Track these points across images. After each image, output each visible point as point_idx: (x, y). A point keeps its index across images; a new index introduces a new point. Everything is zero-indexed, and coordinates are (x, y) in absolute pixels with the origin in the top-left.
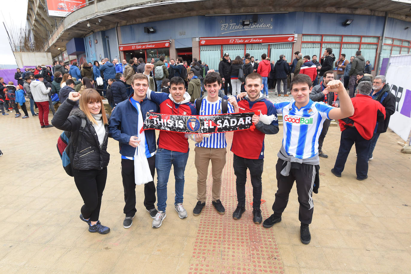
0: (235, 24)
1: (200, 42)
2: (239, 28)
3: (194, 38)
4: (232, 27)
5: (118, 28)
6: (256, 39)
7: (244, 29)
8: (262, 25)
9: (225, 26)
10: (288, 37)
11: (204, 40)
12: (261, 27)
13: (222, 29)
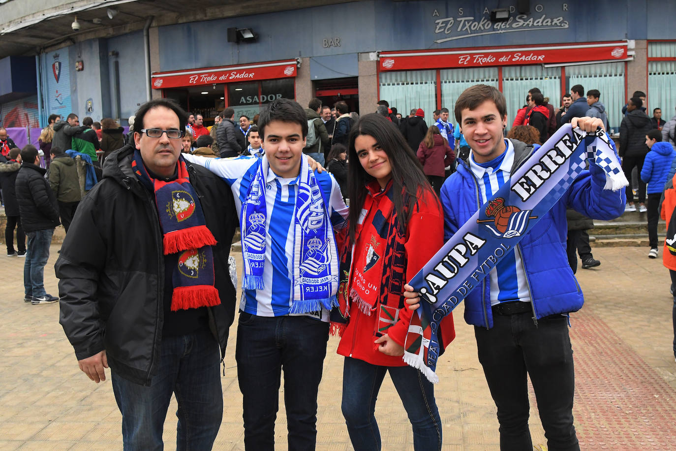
0: (472, 18)
1: (379, 63)
2: (482, 28)
3: (363, 55)
4: (464, 25)
5: (150, 30)
6: (527, 54)
7: (494, 30)
8: (541, 20)
9: (447, 23)
10: (613, 49)
11: (392, 58)
12: (540, 24)
13: (437, 31)
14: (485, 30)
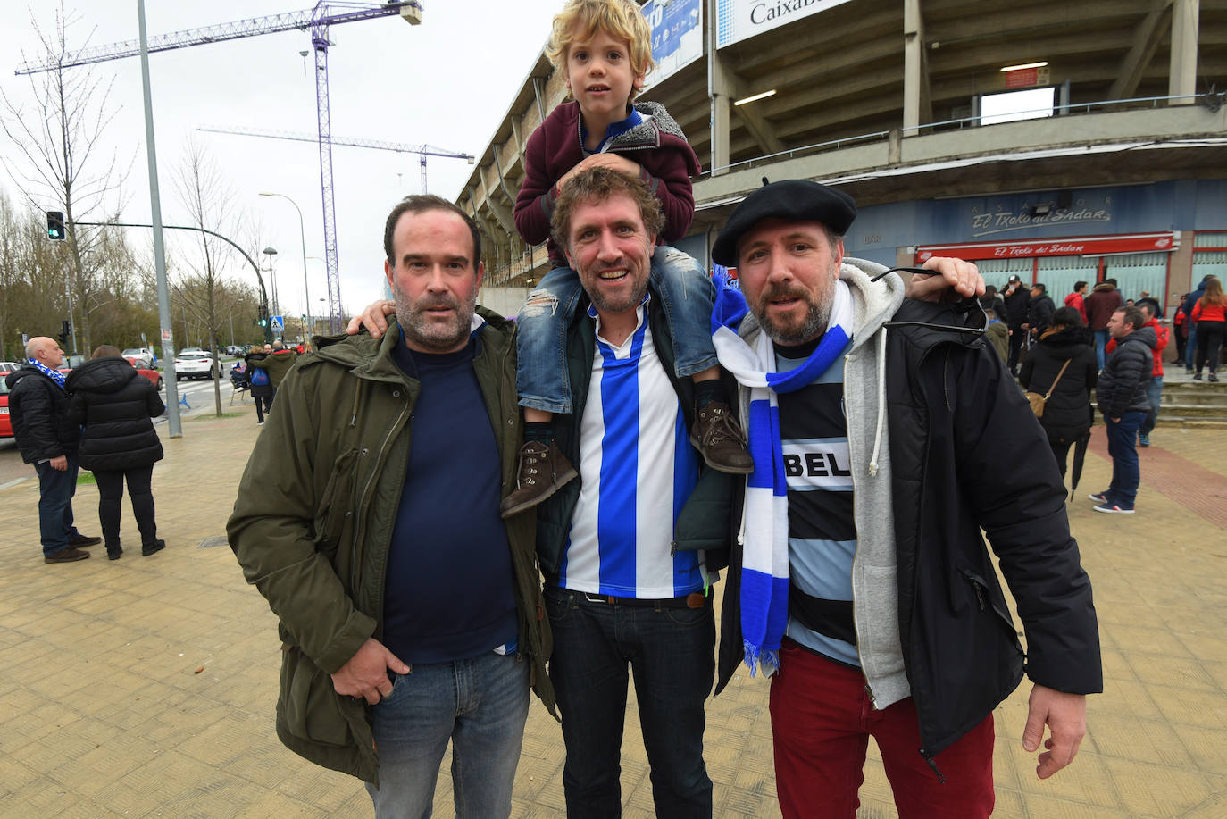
0: (1010, 213)
1: (917, 256)
2: (1021, 222)
3: (901, 249)
4: (1002, 220)
6: (1066, 245)
7: (1032, 224)
8: (1081, 214)
9: (985, 218)
10: (1156, 239)
11: (929, 251)
12: (1080, 217)
13: (975, 226)
14: (1023, 224)
